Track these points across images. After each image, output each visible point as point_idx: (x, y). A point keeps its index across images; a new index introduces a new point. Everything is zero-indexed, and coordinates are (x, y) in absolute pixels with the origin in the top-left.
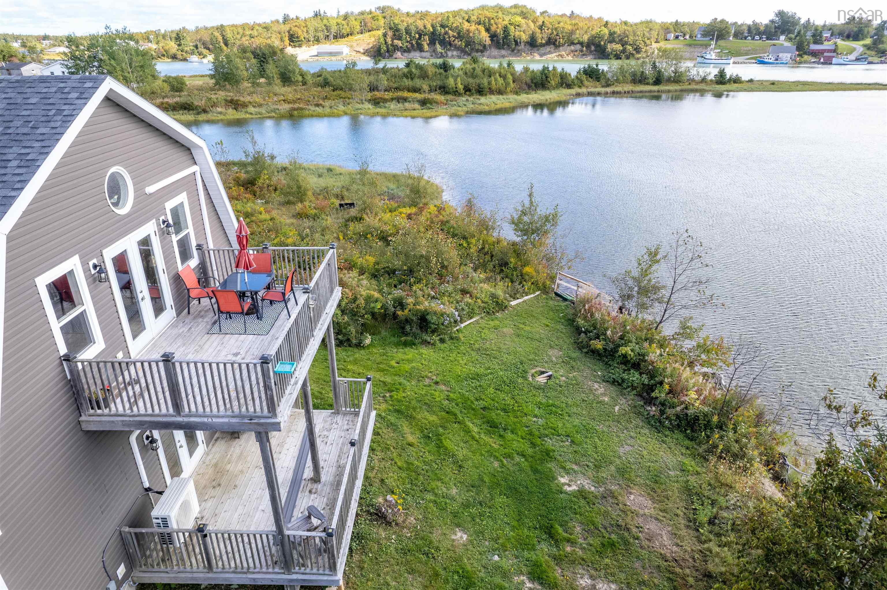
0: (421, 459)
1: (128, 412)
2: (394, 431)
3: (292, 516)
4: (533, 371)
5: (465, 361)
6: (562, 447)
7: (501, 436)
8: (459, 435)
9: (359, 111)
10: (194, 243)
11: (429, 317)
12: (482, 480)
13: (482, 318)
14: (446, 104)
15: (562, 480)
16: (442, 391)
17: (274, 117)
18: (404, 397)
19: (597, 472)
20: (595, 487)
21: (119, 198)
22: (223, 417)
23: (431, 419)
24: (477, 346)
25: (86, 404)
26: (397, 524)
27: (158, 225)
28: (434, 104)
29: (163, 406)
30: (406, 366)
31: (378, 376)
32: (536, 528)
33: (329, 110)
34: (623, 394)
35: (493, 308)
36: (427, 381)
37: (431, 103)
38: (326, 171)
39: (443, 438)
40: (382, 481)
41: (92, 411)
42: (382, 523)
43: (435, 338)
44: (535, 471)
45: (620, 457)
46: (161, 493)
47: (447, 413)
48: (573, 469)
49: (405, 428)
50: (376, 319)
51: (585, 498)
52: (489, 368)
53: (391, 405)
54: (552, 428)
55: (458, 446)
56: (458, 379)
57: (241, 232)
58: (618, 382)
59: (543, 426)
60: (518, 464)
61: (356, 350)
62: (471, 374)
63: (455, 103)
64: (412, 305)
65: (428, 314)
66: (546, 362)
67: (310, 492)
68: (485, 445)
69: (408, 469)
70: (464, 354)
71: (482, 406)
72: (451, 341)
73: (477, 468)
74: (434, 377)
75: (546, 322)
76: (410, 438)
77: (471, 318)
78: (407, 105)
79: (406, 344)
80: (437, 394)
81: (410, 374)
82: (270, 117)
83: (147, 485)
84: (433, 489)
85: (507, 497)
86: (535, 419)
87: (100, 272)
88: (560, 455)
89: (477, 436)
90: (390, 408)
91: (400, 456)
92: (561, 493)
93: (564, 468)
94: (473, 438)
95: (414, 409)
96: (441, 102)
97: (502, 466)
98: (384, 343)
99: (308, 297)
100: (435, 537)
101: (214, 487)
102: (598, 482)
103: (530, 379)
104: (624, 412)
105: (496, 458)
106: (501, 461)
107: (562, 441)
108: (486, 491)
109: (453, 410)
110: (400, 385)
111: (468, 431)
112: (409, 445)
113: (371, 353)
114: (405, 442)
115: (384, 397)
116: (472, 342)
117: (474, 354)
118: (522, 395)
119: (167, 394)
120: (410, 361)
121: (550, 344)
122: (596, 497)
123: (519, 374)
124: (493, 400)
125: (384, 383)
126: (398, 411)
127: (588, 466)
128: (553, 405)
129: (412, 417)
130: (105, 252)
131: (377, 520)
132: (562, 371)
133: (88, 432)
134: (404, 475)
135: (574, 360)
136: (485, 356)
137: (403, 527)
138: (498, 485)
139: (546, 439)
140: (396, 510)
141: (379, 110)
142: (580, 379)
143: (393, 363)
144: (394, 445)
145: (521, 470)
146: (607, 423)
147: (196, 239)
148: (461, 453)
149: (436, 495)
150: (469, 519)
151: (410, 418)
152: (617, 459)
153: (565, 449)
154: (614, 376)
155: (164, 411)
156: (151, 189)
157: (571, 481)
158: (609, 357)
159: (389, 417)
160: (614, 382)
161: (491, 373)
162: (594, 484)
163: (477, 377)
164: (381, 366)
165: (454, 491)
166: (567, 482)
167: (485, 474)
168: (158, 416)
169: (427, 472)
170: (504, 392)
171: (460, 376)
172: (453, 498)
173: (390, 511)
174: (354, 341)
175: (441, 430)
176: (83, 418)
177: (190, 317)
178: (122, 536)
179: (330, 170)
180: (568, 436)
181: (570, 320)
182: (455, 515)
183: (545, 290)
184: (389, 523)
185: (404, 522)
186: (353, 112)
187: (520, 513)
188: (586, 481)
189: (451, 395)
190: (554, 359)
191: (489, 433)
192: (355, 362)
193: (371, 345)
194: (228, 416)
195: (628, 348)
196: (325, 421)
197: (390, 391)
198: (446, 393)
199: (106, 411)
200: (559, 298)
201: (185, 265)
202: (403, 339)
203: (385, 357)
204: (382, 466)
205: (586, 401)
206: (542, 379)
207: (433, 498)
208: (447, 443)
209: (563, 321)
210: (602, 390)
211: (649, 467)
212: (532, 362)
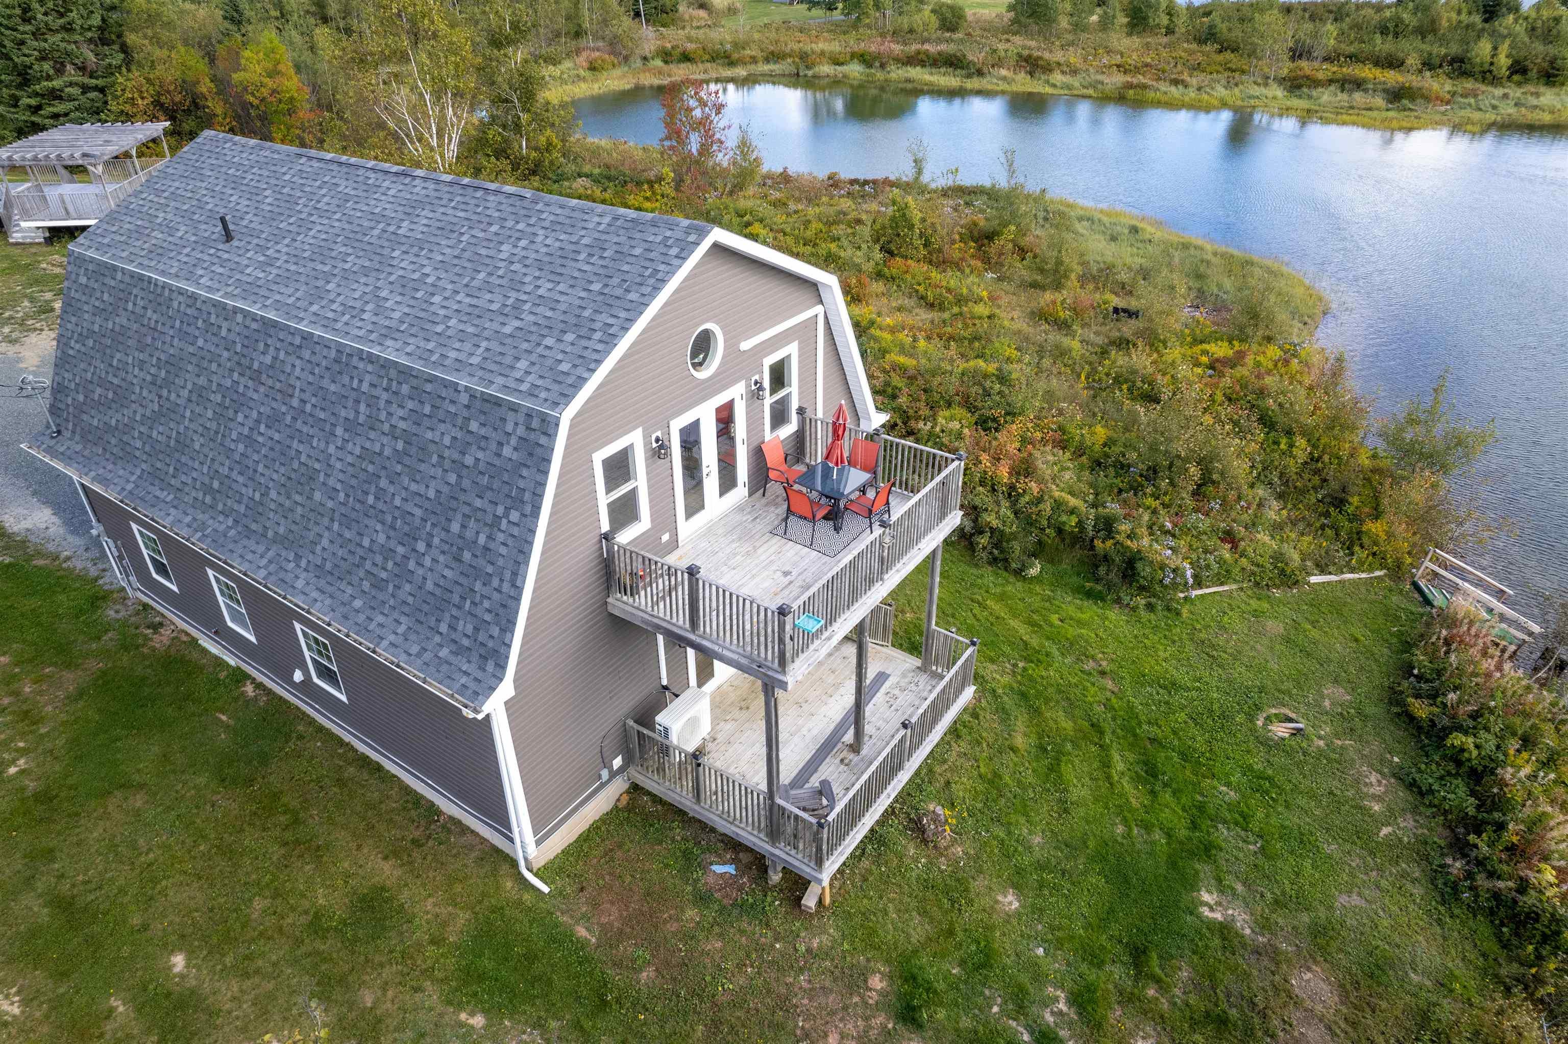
0: (1018, 775)
1: (649, 609)
2: (1003, 721)
3: (807, 781)
4: (1274, 711)
5: (1167, 654)
6: (1240, 849)
7: (1153, 792)
8: (1090, 765)
9: (1252, 102)
10: (795, 405)
11: (1139, 565)
12: (1085, 843)
13: (1242, 589)
14: (1448, 103)
15: (1206, 897)
16: (1103, 689)
17: (1090, 97)
18: (1042, 677)
19: (1273, 911)
20: (1253, 931)
21: (704, 359)
22: (733, 652)
23: (1064, 724)
24: (1203, 635)
25: (615, 587)
26: (935, 847)
27: (748, 386)
28: (1418, 101)
29: (681, 619)
30: (1071, 629)
31: (1022, 631)
32: (1120, 942)
33: (1193, 95)
34: (1415, 811)
35: (1270, 579)
36: (1090, 665)
37: (1412, 99)
38: (1126, 231)
39: (1064, 759)
40: (948, 783)
41: (619, 595)
42: (917, 837)
43: (1141, 601)
44: (1173, 864)
45: (1330, 908)
46: (677, 696)
47: (1092, 725)
48: (1233, 889)
49: (1019, 723)
50: (1063, 540)
51: (1224, 939)
52: (1199, 680)
53: (1020, 683)
54: (1242, 814)
55: (1079, 781)
56: (1141, 679)
57: (838, 419)
58: (1419, 788)
59: (1229, 804)
60: (1153, 843)
61: (1012, 579)
62: (1165, 678)
63: (1472, 101)
64: (1123, 535)
65: (1141, 559)
66: (1308, 704)
67: (842, 761)
68: (1121, 795)
69: (991, 782)
70: (1174, 642)
71: (1152, 736)
72: (1165, 613)
73: (1088, 822)
74: (1104, 663)
75: (1358, 632)
76: (1019, 741)
77: (1222, 584)
78: (1358, 97)
79: (1090, 595)
80: (1093, 690)
81: (1072, 644)
82: (1084, 97)
83: (665, 682)
84: (1010, 824)
85: (1107, 882)
86: (1224, 789)
87: (661, 447)
88: (1227, 860)
89: (1116, 778)
90: (1015, 685)
91: (991, 759)
92: (1191, 913)
93: (1219, 880)
94: (1109, 778)
95: (1047, 700)
96: (1437, 98)
97: (1128, 835)
98: (1058, 582)
99: (884, 533)
100: (978, 884)
101: (741, 709)
102: (1264, 925)
103: (1260, 723)
104: (1396, 841)
105: (1125, 821)
106: (1130, 829)
107: (1244, 841)
108: (1081, 860)
109: (1102, 724)
110: (1047, 655)
111: (1106, 764)
112: (1012, 749)
113: (1030, 591)
114: (1007, 743)
115: (1015, 665)
116: (1198, 627)
117: (1189, 647)
118: (1228, 744)
119: (687, 607)
120: (1080, 623)
121: (1338, 676)
122: (1244, 946)
123: (1246, 707)
124: (1175, 733)
125: (1026, 644)
126: (1023, 695)
127: (1262, 896)
128: (1269, 779)
129: (1037, 712)
130: (672, 423)
131: (912, 830)
132: (1326, 730)
133: (612, 615)
134: (980, 788)
135: (1365, 718)
136: (1206, 657)
137: (942, 855)
138: (1104, 859)
139: (1220, 826)
140: (940, 829)
141: (1296, 102)
142: (1352, 754)
143: (1054, 618)
144: (991, 740)
145: (1151, 854)
146: (1348, 847)
147: (800, 400)
148: (1079, 791)
149: (1009, 833)
150: (1036, 885)
151: (1035, 712)
152: (1322, 909)
153: (1241, 855)
154: (1418, 776)
155: (681, 622)
156: (745, 345)
157: (1219, 904)
158: (1434, 739)
159: (1005, 698)
160: (1412, 785)
161: (1198, 689)
162: (1253, 925)
163: (1173, 686)
164: (1035, 617)
165: (1037, 840)
166: (1212, 902)
167: (1095, 835)
168: (674, 625)
169: (1015, 797)
170: (1202, 726)
171: (1144, 676)
172: (1030, 847)
173: (932, 827)
174: (1014, 565)
175: (1069, 746)
176: (610, 600)
177: (764, 501)
178: (625, 728)
179: (1134, 230)
180: (1262, 837)
181: (1407, 642)
182: (1019, 871)
183: (1397, 571)
184: (925, 841)
185: (946, 848)
186: (1239, 103)
187: (1111, 911)
188: (1244, 916)
189: (1114, 701)
190: (1327, 703)
191: (1137, 779)
192: (1002, 597)
193: (1037, 579)
194: (739, 653)
195: (1471, 740)
196: (904, 675)
197: (1027, 659)
198: (1108, 694)
199: (631, 600)
200: (1416, 595)
201: (775, 434)
202: (1088, 585)
203: (1047, 604)
204: (958, 763)
205: (1335, 795)
206: (1281, 730)
207: (1002, 835)
208: (1067, 770)
209: (1394, 640)
210: (1378, 790)
211: (1377, 947)
212: (1281, 696)
